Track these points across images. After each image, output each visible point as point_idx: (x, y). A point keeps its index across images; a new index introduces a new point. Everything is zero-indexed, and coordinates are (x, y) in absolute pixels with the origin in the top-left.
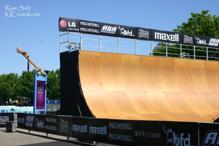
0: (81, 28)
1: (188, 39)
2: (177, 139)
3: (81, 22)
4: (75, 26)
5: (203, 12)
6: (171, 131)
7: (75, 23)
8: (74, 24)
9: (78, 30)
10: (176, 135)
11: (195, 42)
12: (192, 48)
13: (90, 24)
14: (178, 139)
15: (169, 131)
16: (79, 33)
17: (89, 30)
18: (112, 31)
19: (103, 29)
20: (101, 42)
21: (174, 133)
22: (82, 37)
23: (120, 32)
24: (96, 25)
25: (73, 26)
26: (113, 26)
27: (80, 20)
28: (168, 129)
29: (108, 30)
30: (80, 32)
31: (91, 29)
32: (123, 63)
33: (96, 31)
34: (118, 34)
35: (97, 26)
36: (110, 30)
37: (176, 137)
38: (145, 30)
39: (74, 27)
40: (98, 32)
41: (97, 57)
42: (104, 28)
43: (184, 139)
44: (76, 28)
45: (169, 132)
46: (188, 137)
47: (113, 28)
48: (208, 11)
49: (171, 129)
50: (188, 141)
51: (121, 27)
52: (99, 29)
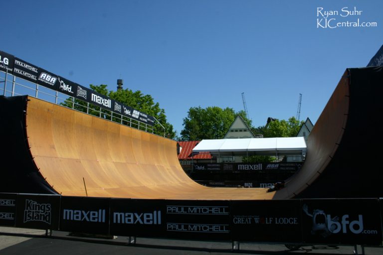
0: (15, 69)
1: (118, 107)
2: (335, 223)
3: (16, 61)
4: (7, 63)
5: (101, 85)
6: (321, 212)
7: (8, 60)
8: (6, 60)
9: (11, 70)
10: (332, 217)
11: (123, 110)
12: (120, 117)
13: (27, 66)
14: (338, 224)
15: (318, 213)
16: (11, 75)
17: (26, 74)
18: (51, 81)
19: (41, 77)
20: (37, 92)
21: (329, 216)
22: (14, 80)
23: (60, 85)
24: (33, 69)
25: (5, 63)
26: (53, 75)
27: (15, 57)
28: (314, 210)
29: (46, 79)
30: (13, 73)
31: (28, 74)
32: (75, 122)
33: (33, 77)
34: (56, 87)
35: (35, 71)
36: (49, 80)
37: (331, 220)
38: (84, 88)
39: (6, 65)
40: (35, 79)
41: (48, 110)
42: (43, 75)
43: (350, 223)
44: (9, 66)
45: (317, 215)
46: (358, 220)
47: (52, 78)
48: (106, 86)
49: (322, 210)
50: (359, 224)
51: (62, 79)
52: (38, 75)
